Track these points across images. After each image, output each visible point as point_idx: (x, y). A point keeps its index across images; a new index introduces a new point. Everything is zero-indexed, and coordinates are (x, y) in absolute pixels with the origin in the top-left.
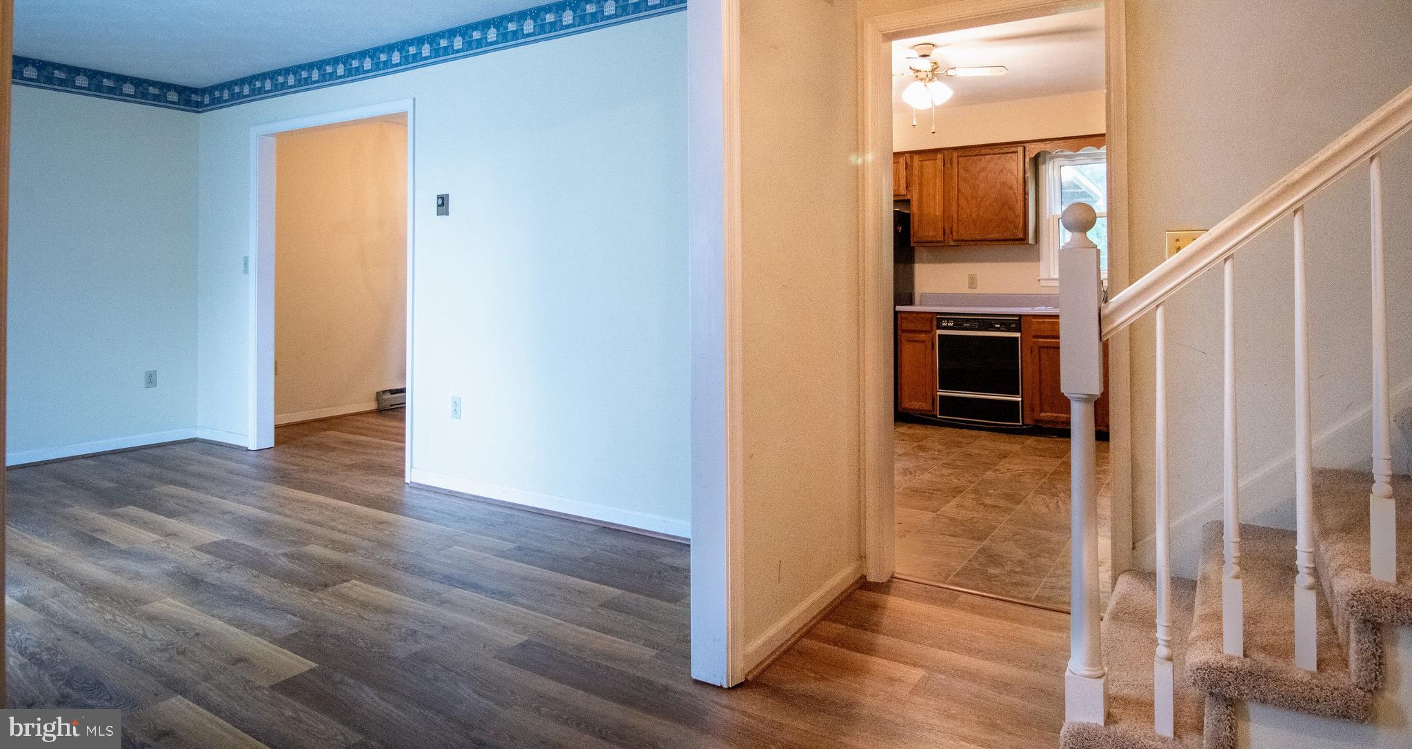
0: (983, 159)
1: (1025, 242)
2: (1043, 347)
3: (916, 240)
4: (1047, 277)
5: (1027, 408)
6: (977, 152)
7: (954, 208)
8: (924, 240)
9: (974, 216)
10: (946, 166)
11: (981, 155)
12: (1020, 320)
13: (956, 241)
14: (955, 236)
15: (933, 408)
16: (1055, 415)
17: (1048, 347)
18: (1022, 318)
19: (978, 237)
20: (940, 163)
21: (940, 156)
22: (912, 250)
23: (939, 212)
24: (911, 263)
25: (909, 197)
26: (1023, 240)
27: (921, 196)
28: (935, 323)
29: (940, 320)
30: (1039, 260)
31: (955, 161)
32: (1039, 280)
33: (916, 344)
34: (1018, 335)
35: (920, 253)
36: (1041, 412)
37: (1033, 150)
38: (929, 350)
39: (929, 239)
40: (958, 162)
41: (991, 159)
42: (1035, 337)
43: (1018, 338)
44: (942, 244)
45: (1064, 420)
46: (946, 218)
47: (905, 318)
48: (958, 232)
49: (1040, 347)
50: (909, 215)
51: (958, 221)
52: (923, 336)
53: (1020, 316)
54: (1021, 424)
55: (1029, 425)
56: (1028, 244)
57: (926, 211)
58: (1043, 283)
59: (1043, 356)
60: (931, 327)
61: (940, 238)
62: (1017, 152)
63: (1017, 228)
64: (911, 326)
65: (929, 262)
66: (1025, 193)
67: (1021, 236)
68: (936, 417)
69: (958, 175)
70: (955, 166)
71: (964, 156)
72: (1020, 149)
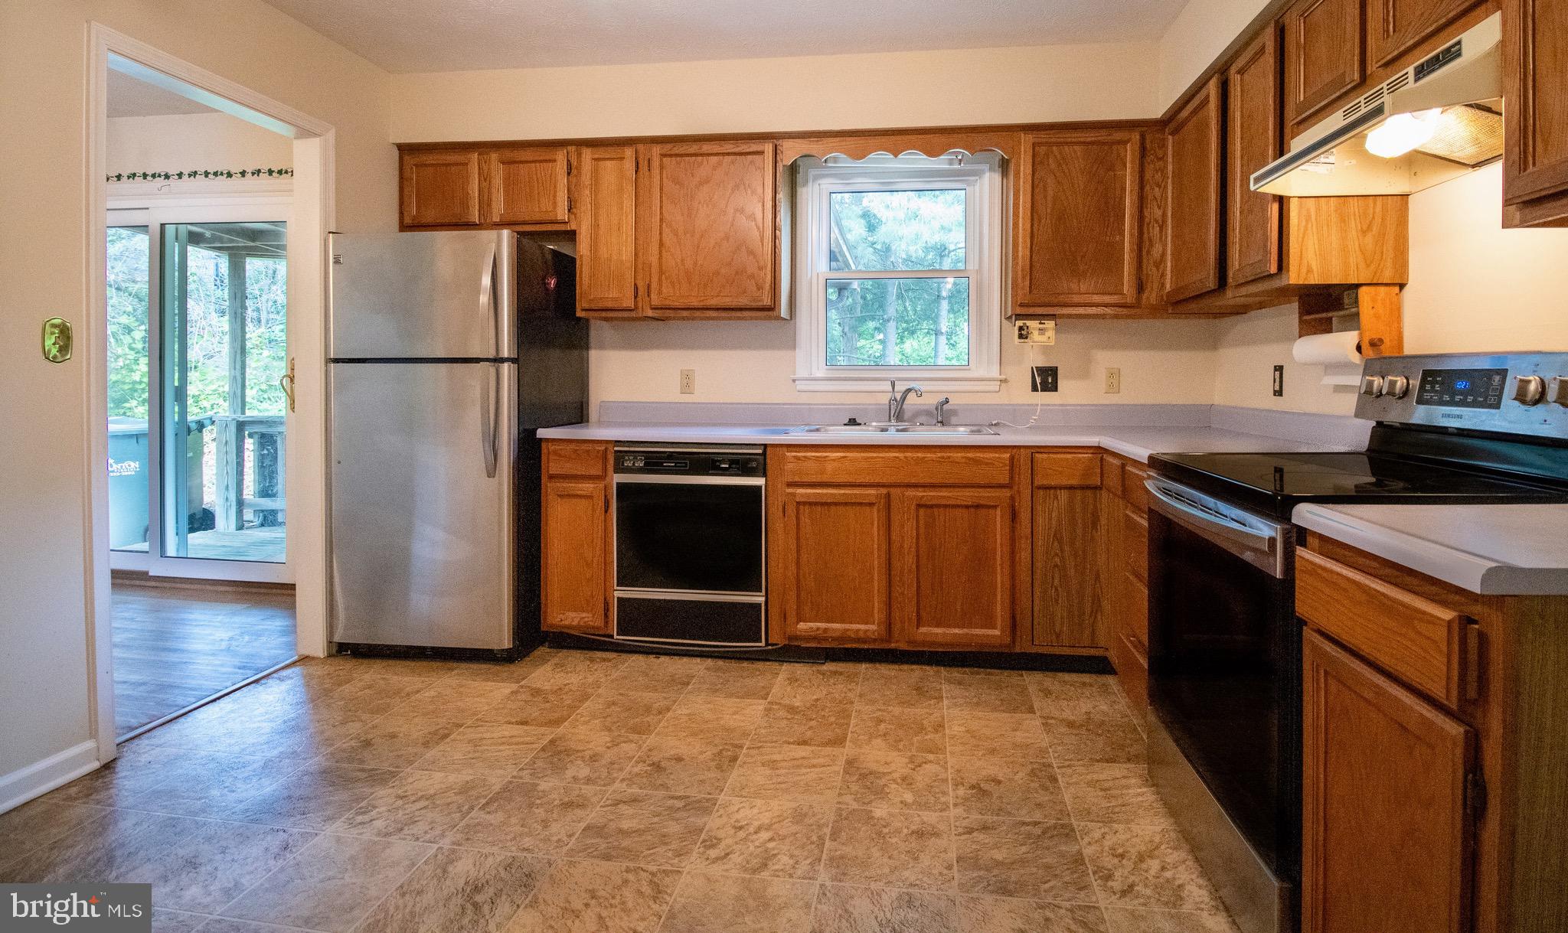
0: (705, 163)
1: (775, 313)
2: (804, 503)
3: (586, 305)
4: (806, 375)
5: (774, 612)
6: (694, 148)
7: (654, 248)
8: (600, 305)
9: (689, 263)
10: (641, 173)
11: (702, 155)
12: (764, 454)
13: (655, 309)
14: (655, 300)
15: (606, 623)
16: (822, 625)
17: (811, 504)
18: (768, 449)
19: (695, 303)
20: (629, 165)
21: (629, 152)
22: (583, 326)
23: (627, 253)
24: (581, 348)
25: (573, 228)
26: (769, 310)
27: (596, 226)
28: (611, 461)
29: (620, 457)
30: (795, 348)
31: (656, 163)
32: (794, 381)
33: (574, 501)
34: (759, 481)
35: (599, 330)
36: (800, 620)
37: (791, 152)
38: (600, 510)
39: (610, 305)
40: (662, 167)
41: (720, 164)
42: (790, 485)
43: (760, 487)
44: (633, 314)
45: (837, 634)
46: (640, 266)
47: (555, 452)
48: (660, 292)
49: (798, 503)
50: (573, 261)
51: (661, 272)
52: (587, 487)
53: (765, 446)
54: (763, 644)
55: (776, 645)
56: (779, 318)
57: (603, 252)
58: (800, 386)
59: (805, 520)
60: (605, 470)
61: (629, 303)
62: (761, 153)
63: (760, 288)
64: (568, 468)
65: (615, 347)
66: (775, 228)
67: (767, 301)
68: (612, 636)
69: (661, 189)
70: (656, 171)
71: (671, 156)
72: (768, 148)
